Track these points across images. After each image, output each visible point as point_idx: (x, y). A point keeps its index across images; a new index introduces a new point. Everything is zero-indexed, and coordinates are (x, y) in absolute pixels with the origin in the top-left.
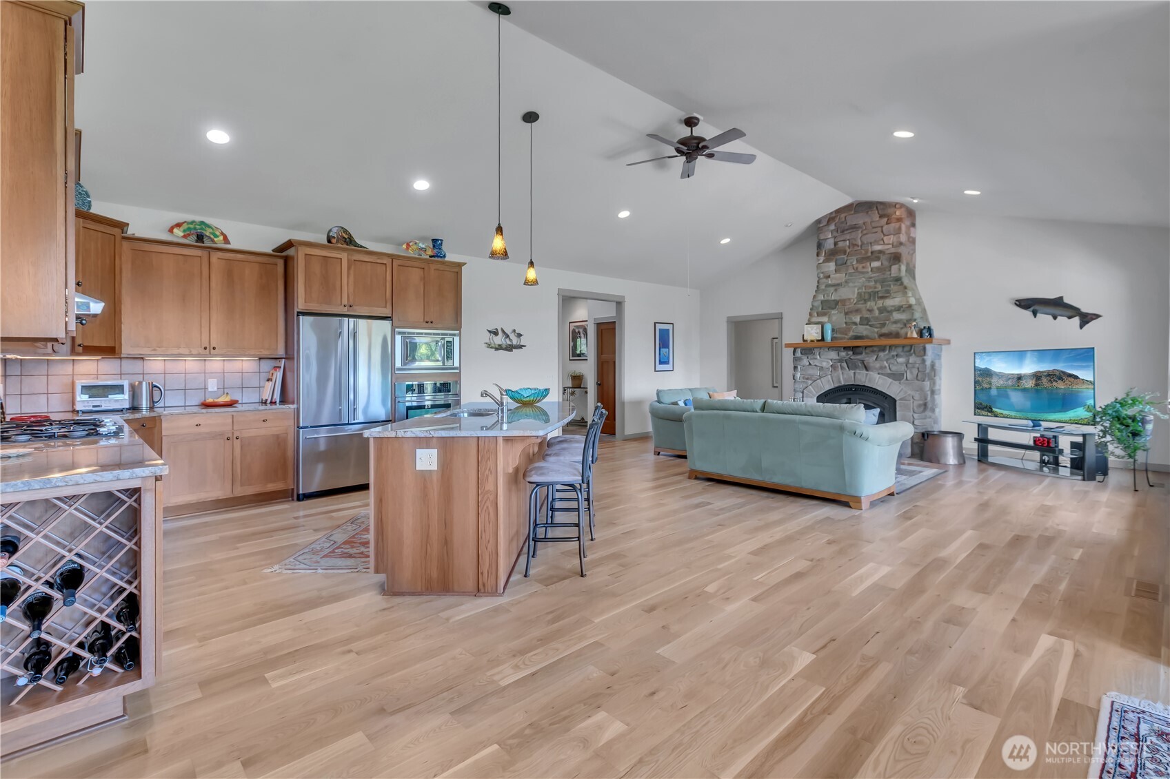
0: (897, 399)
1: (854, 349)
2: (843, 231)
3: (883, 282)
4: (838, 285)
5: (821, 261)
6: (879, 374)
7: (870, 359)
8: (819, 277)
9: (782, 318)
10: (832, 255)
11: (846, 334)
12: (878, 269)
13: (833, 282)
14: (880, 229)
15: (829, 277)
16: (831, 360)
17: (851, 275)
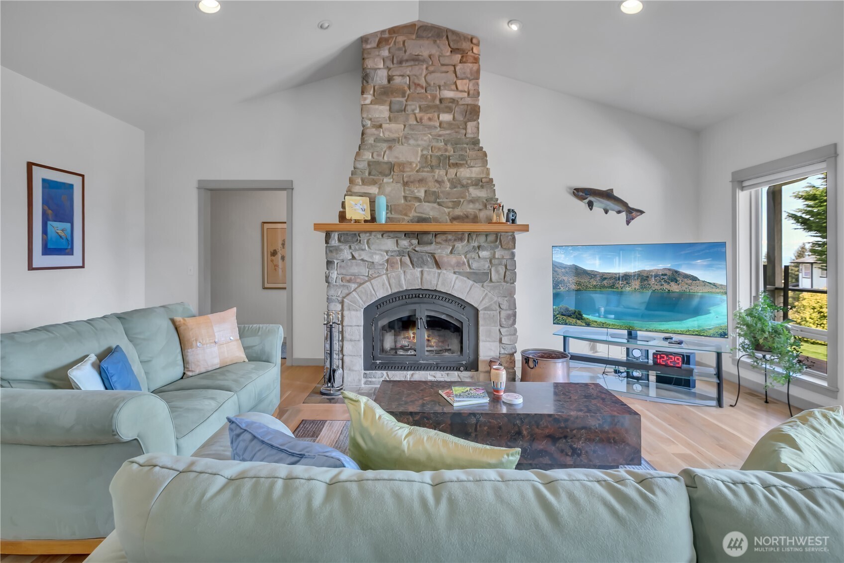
0: (479, 309)
1: (418, 236)
2: (400, 62)
3: (456, 143)
4: (394, 140)
5: (368, 101)
6: (455, 273)
7: (442, 251)
8: (363, 126)
9: (292, 189)
10: (384, 93)
11: (406, 215)
12: (450, 125)
13: (386, 136)
14: (452, 68)
15: (380, 126)
16: (387, 252)
17: (412, 128)
